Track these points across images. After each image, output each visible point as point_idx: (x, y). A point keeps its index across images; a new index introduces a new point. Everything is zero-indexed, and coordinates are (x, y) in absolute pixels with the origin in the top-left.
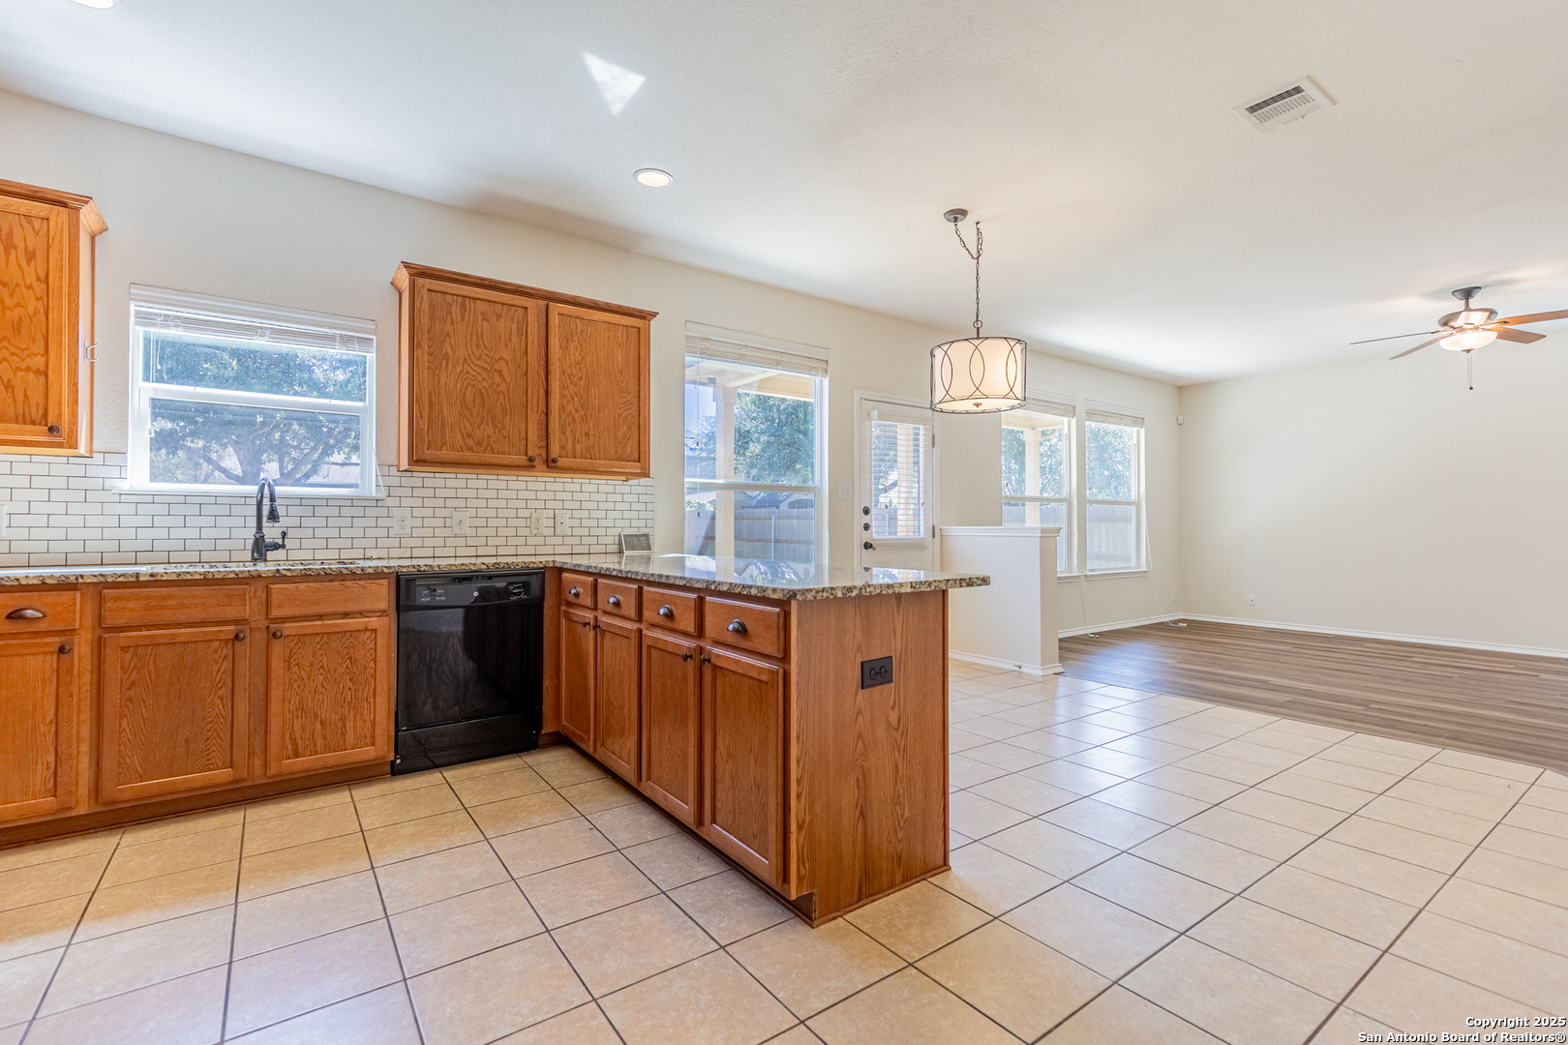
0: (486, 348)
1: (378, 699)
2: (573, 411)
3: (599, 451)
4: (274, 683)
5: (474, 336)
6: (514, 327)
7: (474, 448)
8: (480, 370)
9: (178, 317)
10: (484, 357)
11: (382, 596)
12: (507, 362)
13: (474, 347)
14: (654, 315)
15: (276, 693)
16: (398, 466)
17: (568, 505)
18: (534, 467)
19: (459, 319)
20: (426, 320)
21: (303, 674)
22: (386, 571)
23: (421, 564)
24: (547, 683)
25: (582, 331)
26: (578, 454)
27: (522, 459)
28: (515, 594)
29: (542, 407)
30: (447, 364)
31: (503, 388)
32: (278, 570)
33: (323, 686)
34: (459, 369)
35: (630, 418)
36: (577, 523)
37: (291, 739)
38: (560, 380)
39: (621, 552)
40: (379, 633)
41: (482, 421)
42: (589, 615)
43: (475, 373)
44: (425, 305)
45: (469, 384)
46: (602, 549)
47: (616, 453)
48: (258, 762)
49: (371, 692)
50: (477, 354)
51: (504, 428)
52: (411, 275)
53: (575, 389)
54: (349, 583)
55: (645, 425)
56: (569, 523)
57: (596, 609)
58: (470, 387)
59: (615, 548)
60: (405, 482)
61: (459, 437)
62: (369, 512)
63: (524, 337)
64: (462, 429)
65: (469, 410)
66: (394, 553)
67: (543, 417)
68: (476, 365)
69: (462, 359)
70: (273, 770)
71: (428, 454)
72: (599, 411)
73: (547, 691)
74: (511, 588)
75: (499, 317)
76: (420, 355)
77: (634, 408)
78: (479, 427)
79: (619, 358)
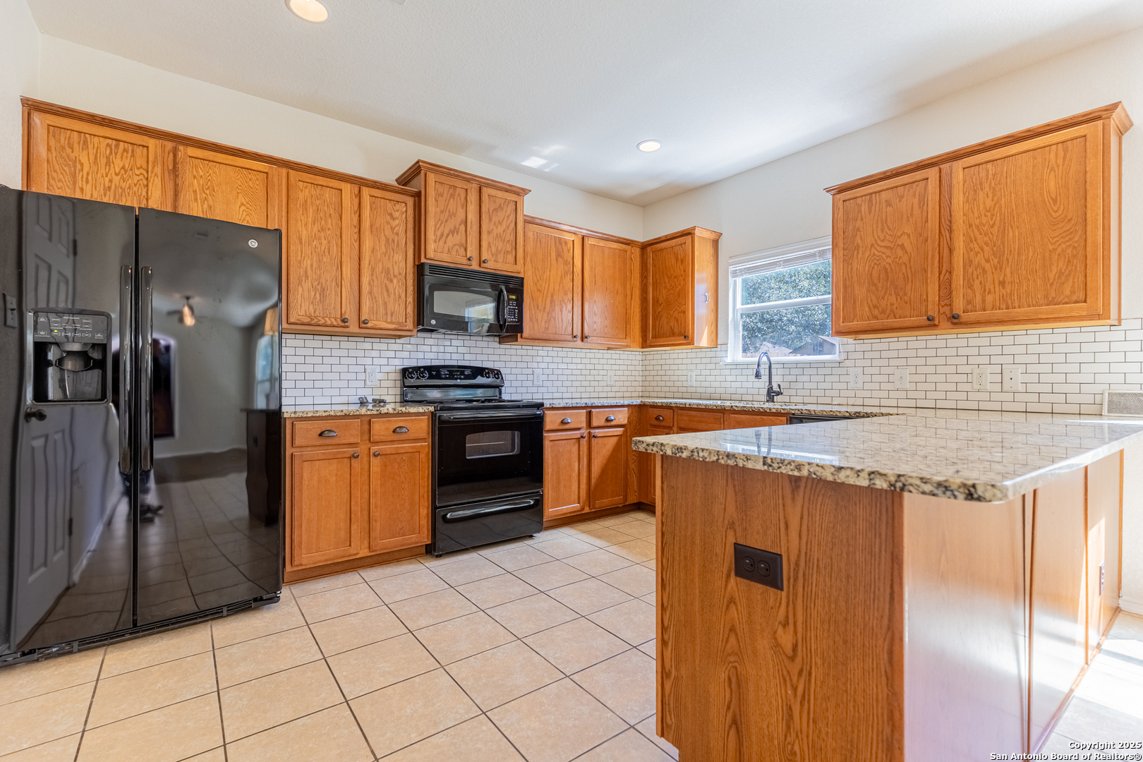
0: (889, 229)
2: (983, 262)
5: (880, 222)
6: (915, 201)
7: (879, 316)
8: (884, 250)
10: (888, 237)
12: (909, 235)
13: (879, 232)
14: (1115, 107)
17: (1020, 359)
18: (936, 325)
19: (867, 214)
20: (840, 225)
22: (782, 412)
23: (804, 409)
25: (994, 175)
26: (989, 305)
27: (922, 320)
29: (946, 266)
30: (858, 253)
31: (905, 259)
34: (867, 254)
35: (1069, 251)
36: (1033, 378)
38: (966, 233)
41: (886, 293)
43: (881, 254)
45: (875, 264)
50: (882, 237)
51: (905, 295)
52: (833, 195)
53: (986, 239)
56: (1021, 378)
58: (876, 266)
61: (867, 309)
62: (835, 371)
63: (925, 206)
64: (869, 302)
65: (875, 285)
66: (851, 401)
67: (947, 276)
68: (881, 247)
69: (870, 245)
72: (1019, 254)
75: (901, 197)
77: (1077, 237)
78: (883, 298)
79: (1052, 184)
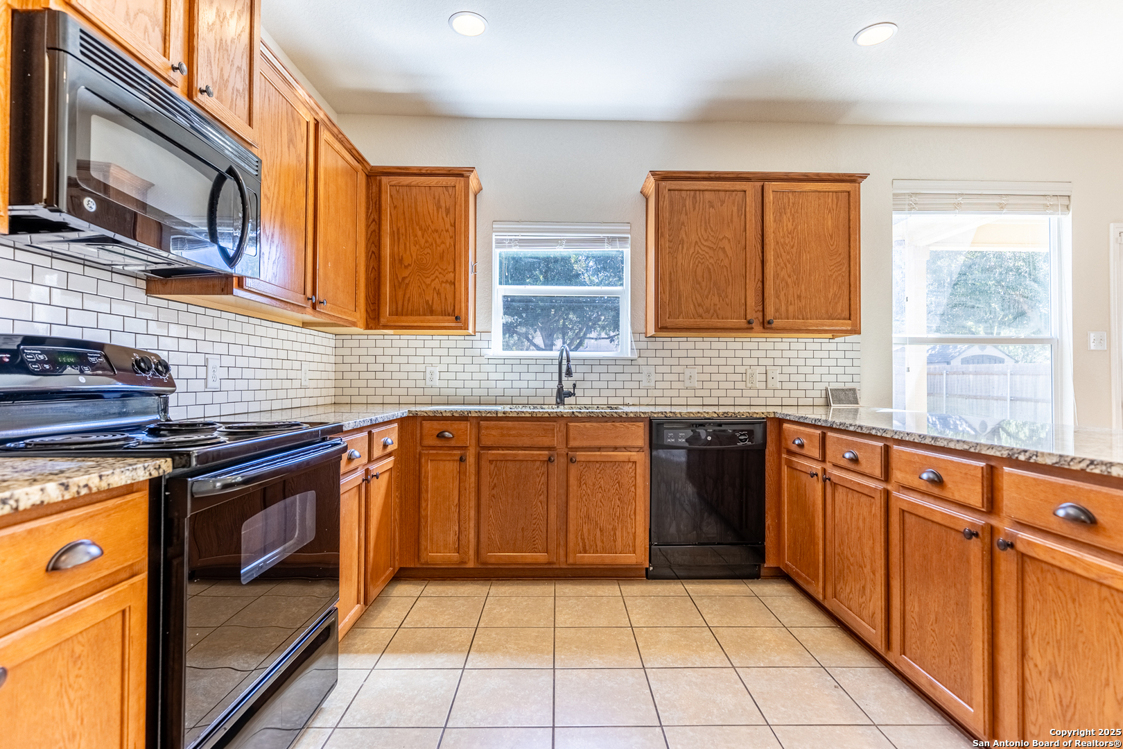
0: (712, 230)
1: (638, 517)
2: (786, 276)
3: (811, 311)
4: (571, 496)
5: (703, 222)
6: (735, 209)
7: (704, 315)
8: (707, 250)
9: (516, 240)
10: (710, 238)
11: (639, 436)
12: (729, 240)
13: (703, 231)
14: (864, 176)
15: (572, 503)
16: (646, 333)
17: (778, 362)
18: (752, 328)
19: (692, 210)
20: (667, 215)
21: (589, 491)
22: (642, 416)
23: (668, 411)
24: (768, 522)
25: (794, 203)
26: (791, 315)
27: (742, 323)
28: (741, 440)
29: (759, 275)
30: (683, 248)
31: (726, 262)
32: (573, 413)
33: (601, 501)
34: (692, 251)
35: (840, 278)
36: (786, 378)
37: (581, 539)
38: (775, 250)
39: (828, 405)
40: (638, 465)
41: (710, 292)
42: (817, 467)
43: (704, 253)
44: (667, 203)
45: (699, 262)
46: (810, 401)
47: (827, 312)
48: (562, 552)
49: (633, 511)
50: (705, 236)
51: (727, 297)
52: (656, 180)
53: (788, 257)
54: (617, 424)
55: (856, 283)
56: (779, 378)
57: (824, 461)
58: (700, 265)
59: (822, 401)
60: (651, 345)
61: (692, 306)
62: (627, 369)
63: (743, 216)
64: (694, 299)
65: (699, 283)
66: (644, 401)
67: (760, 284)
68: (705, 246)
69: (694, 242)
70: (571, 560)
71: (670, 322)
72: (810, 274)
73: (769, 528)
74: (738, 434)
75: (723, 202)
76: (663, 243)
77: (845, 268)
78: (707, 297)
79: (830, 223)
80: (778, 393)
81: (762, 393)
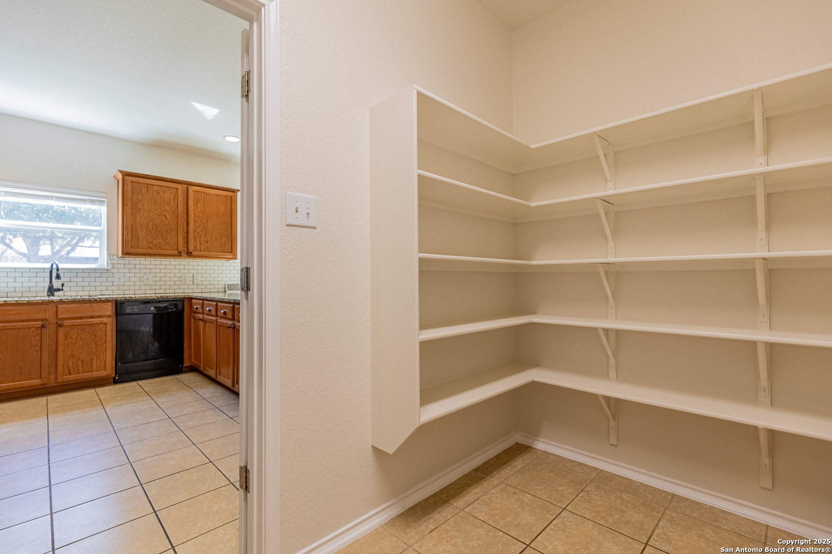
0: (158, 205)
1: (107, 352)
2: (200, 232)
3: (213, 249)
4: (59, 345)
5: (153, 200)
6: (172, 196)
7: (153, 248)
8: (155, 215)
10: (157, 209)
11: (109, 309)
12: (168, 212)
13: (153, 205)
14: (238, 191)
15: (60, 349)
16: (117, 255)
17: (199, 271)
18: (181, 255)
19: (146, 194)
20: (130, 194)
21: (73, 341)
22: (111, 299)
23: (127, 297)
24: (186, 345)
25: (204, 198)
26: (202, 249)
27: (176, 252)
28: (171, 309)
29: (185, 230)
30: (140, 213)
31: (166, 222)
32: (61, 299)
33: (82, 346)
34: (146, 214)
35: (227, 234)
36: (204, 279)
37: (67, 368)
38: (194, 219)
39: (225, 292)
40: (107, 325)
41: (156, 236)
42: (201, 316)
43: (153, 216)
44: (129, 188)
45: (150, 221)
46: (217, 290)
47: (221, 249)
48: (52, 377)
49: (104, 349)
50: (154, 208)
51: (167, 239)
52: (123, 175)
53: (201, 223)
54: (94, 304)
55: (234, 237)
56: (200, 279)
57: (203, 313)
59: (223, 290)
60: (121, 262)
61: (146, 243)
62: (104, 275)
63: (176, 201)
64: (147, 240)
65: (150, 231)
66: (115, 292)
67: (186, 234)
68: (154, 213)
69: (147, 210)
70: (59, 380)
71: (131, 250)
72: (212, 232)
73: (186, 348)
74: (169, 306)
75: (164, 192)
76: (127, 209)
77: (229, 230)
78: (155, 239)
79: (222, 209)
80: (199, 287)
81: (190, 287)
